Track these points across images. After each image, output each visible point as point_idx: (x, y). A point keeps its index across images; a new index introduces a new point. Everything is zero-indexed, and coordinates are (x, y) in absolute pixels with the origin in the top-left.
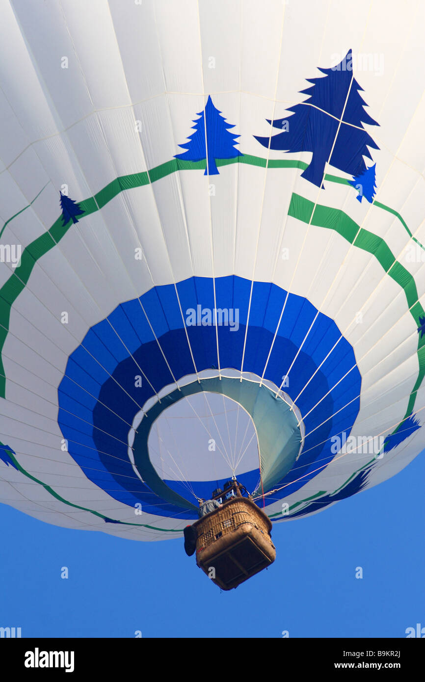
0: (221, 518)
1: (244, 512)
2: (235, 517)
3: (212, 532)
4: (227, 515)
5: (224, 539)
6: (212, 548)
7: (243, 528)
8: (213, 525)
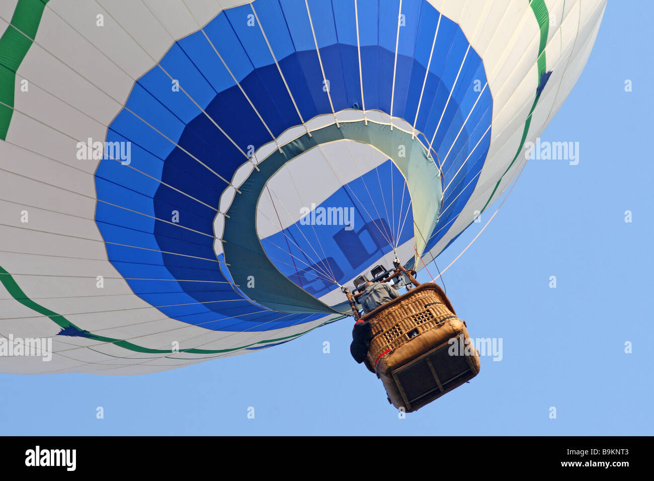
0: (408, 311)
1: (435, 303)
2: (431, 309)
3: (399, 329)
4: (417, 307)
5: (425, 339)
6: (406, 351)
7: (451, 324)
8: (398, 320)
